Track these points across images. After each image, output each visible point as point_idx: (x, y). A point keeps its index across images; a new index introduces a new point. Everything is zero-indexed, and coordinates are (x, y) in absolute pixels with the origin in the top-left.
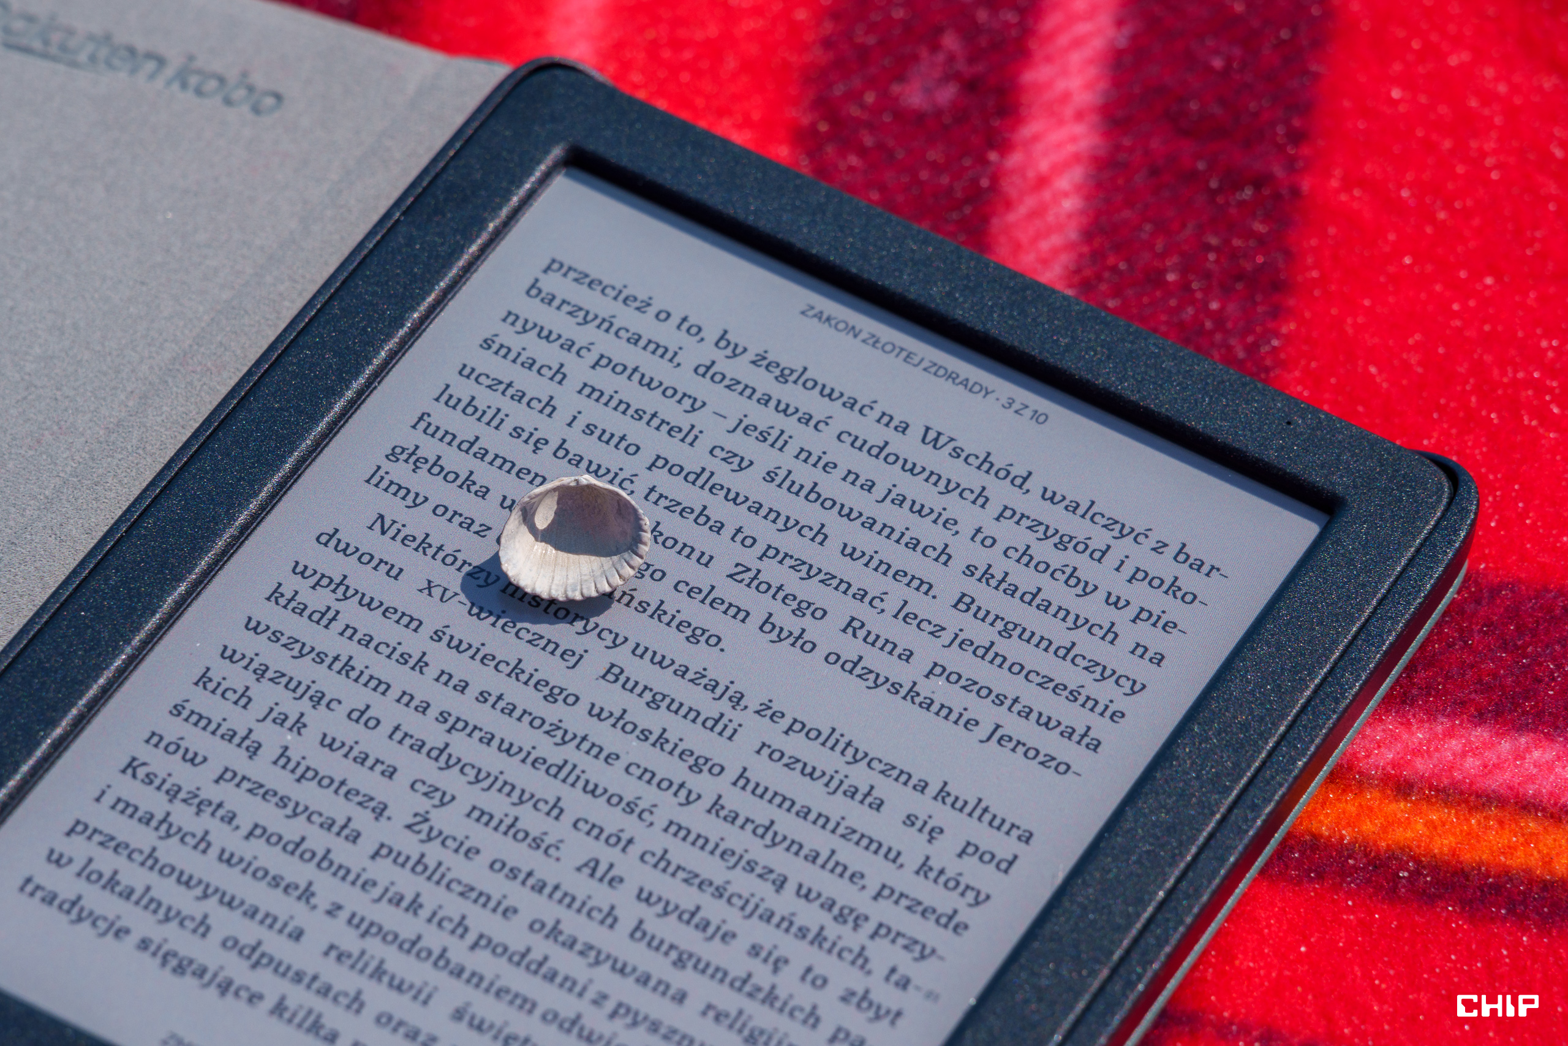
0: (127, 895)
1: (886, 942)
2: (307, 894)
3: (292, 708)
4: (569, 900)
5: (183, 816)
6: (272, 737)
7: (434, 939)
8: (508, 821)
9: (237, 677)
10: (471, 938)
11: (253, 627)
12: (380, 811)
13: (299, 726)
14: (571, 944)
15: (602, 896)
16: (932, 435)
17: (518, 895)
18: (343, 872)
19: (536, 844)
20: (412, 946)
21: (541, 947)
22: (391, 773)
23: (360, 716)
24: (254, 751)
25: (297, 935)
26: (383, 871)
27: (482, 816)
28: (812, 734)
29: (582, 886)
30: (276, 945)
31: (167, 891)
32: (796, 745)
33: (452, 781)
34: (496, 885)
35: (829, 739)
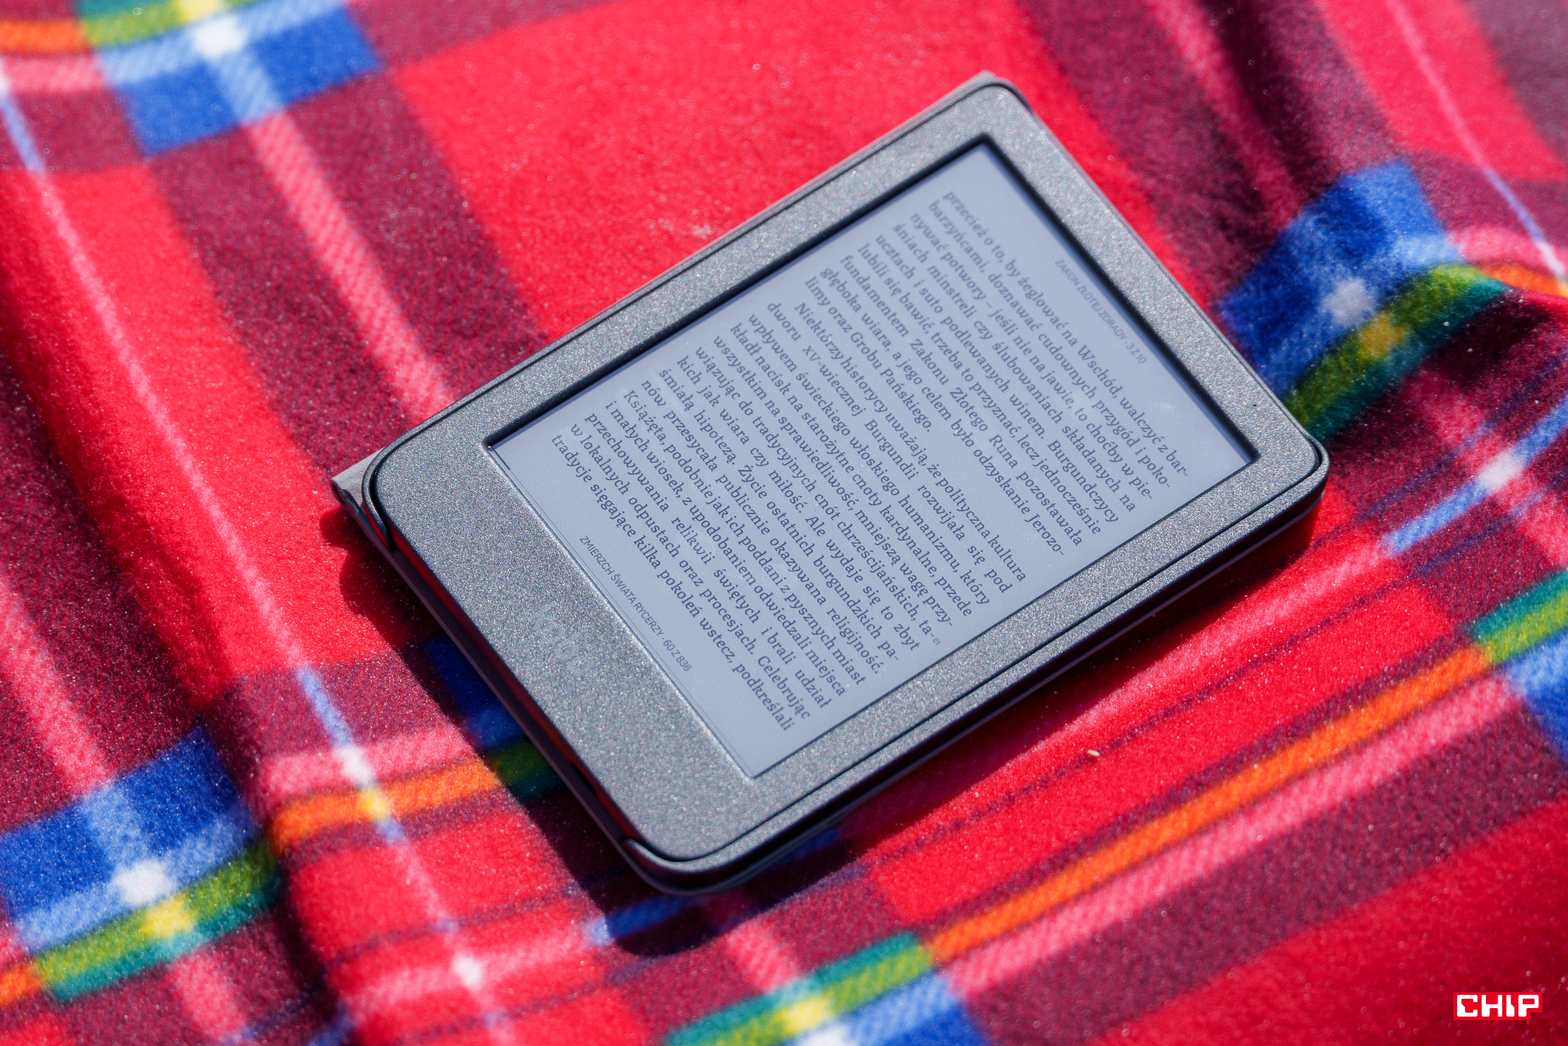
0: (598, 460)
1: (929, 607)
2: (678, 489)
3: (716, 390)
4: (795, 534)
5: (642, 429)
6: (701, 403)
7: (725, 532)
8: (787, 484)
9: (698, 366)
10: (742, 537)
11: (718, 343)
12: (731, 459)
13: (715, 402)
14: (785, 557)
15: (811, 537)
16: (1085, 351)
17: (773, 523)
18: (700, 483)
19: (794, 501)
20: (713, 532)
21: (771, 553)
22: (745, 441)
23: (745, 407)
24: (688, 407)
25: (665, 508)
26: (718, 490)
27: (776, 477)
28: (949, 489)
29: (804, 529)
30: (653, 510)
31: (618, 466)
32: (939, 493)
33: (771, 455)
34: (766, 515)
35: (955, 495)
